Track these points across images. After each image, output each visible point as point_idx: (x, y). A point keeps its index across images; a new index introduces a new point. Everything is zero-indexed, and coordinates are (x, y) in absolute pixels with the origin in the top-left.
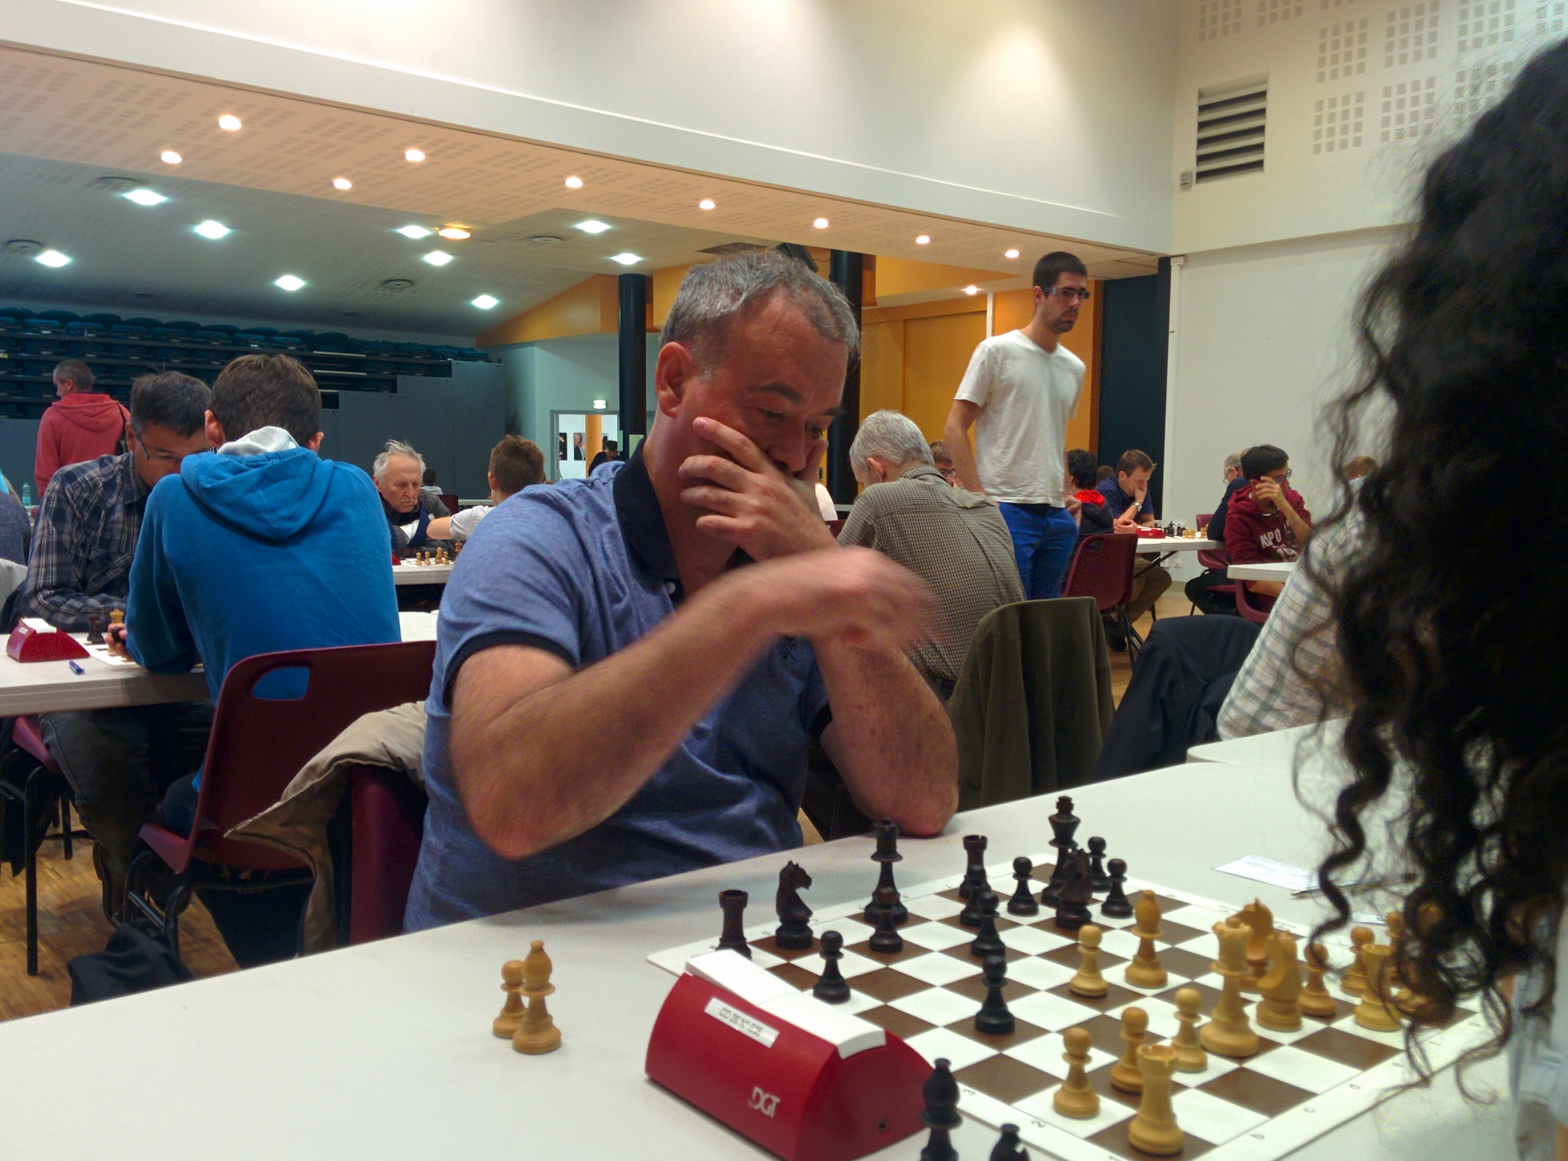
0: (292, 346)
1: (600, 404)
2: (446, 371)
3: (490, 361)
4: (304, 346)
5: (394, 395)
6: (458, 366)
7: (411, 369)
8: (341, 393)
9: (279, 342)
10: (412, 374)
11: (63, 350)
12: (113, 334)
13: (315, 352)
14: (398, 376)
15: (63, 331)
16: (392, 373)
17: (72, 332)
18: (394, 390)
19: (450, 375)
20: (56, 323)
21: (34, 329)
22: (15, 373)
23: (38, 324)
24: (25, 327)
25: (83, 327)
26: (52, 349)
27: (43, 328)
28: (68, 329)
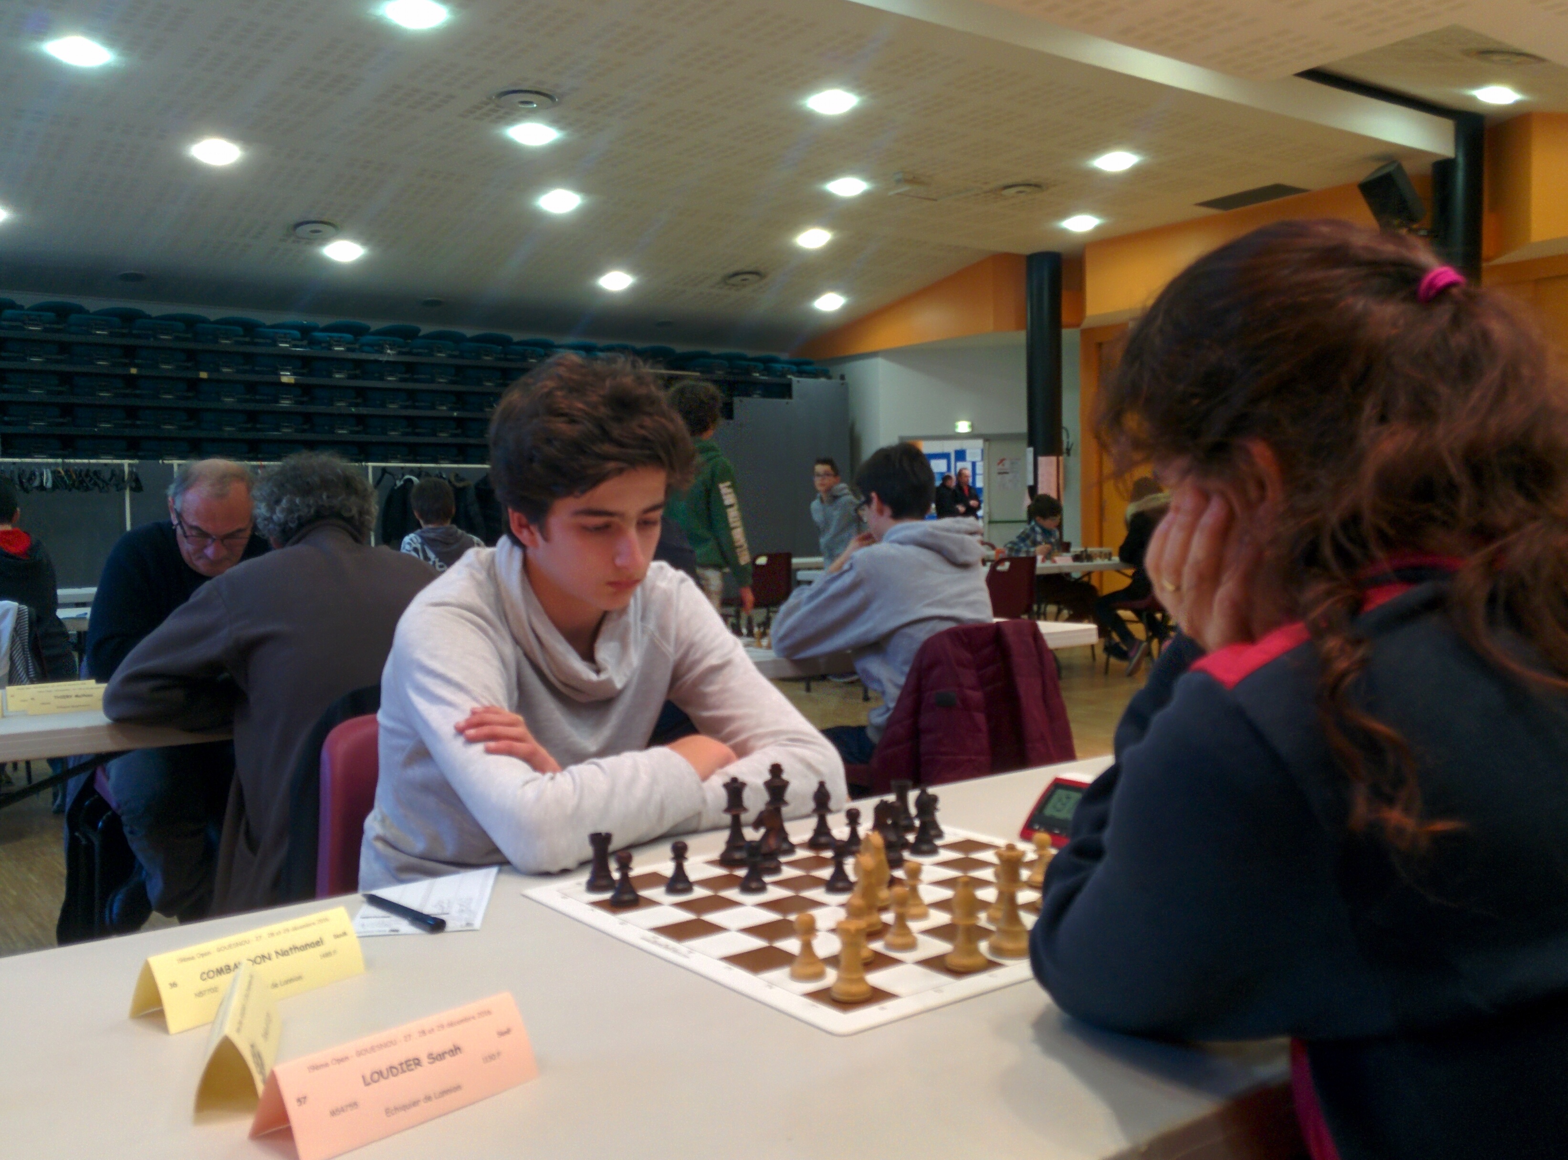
1: (963, 426)
2: (785, 391)
3: (829, 377)
5: (731, 422)
6: (800, 384)
7: (746, 388)
10: (748, 394)
11: (358, 372)
12: (415, 351)
14: (736, 399)
15: (357, 346)
17: (366, 348)
18: (731, 416)
19: (790, 396)
20: (348, 337)
21: (323, 345)
22: (302, 403)
23: (328, 339)
24: (312, 343)
25: (381, 342)
26: (346, 371)
27: (335, 343)
28: (363, 345)
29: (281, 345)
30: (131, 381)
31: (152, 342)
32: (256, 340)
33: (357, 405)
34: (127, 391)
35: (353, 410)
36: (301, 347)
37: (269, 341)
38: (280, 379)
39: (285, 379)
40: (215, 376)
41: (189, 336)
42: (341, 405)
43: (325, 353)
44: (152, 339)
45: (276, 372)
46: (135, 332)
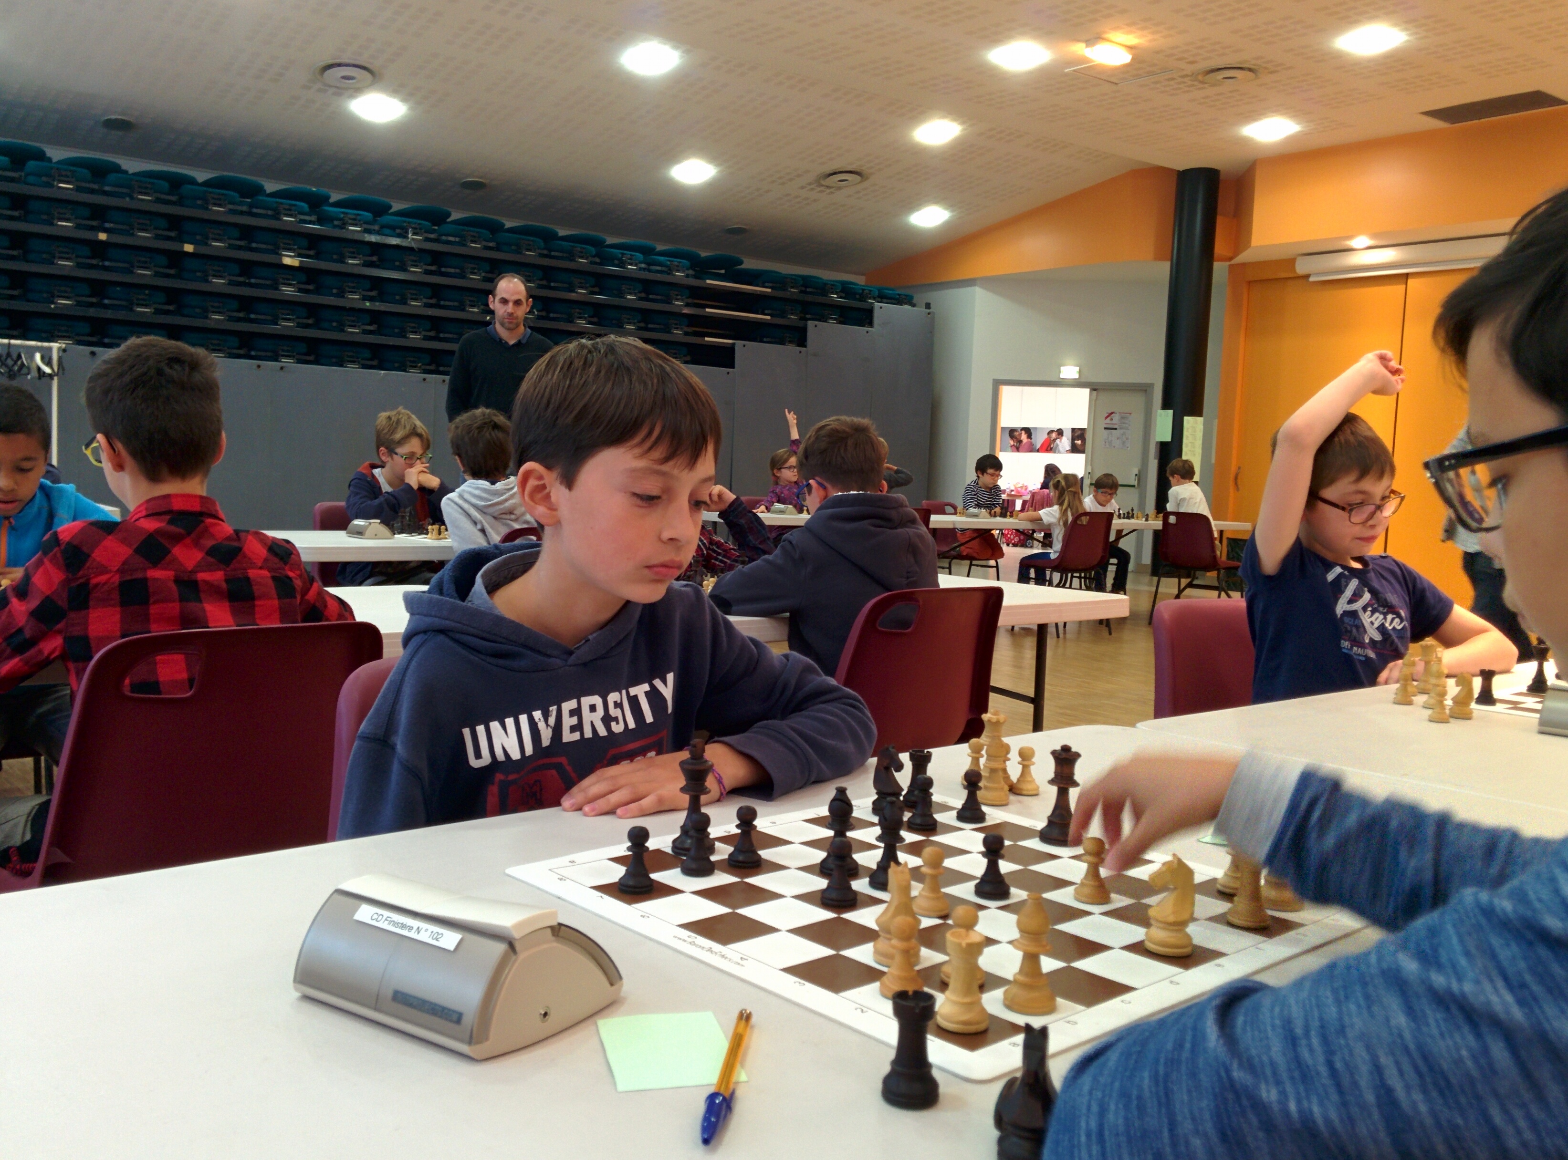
0: (678, 271)
1: (1070, 372)
2: (867, 317)
3: (916, 305)
4: (691, 272)
5: (803, 349)
6: (882, 311)
7: (822, 311)
8: (739, 343)
9: (660, 264)
10: (824, 320)
11: (375, 258)
12: (444, 238)
13: (708, 281)
14: (810, 323)
15: (376, 227)
16: (801, 319)
17: (387, 231)
18: (802, 342)
19: (871, 324)
20: (368, 215)
21: (336, 223)
22: (307, 291)
23: (342, 216)
24: (322, 220)
25: (405, 224)
26: (361, 256)
27: (350, 221)
28: (383, 227)
29: (285, 218)
30: (99, 248)
31: (126, 202)
32: (255, 210)
33: (371, 299)
34: (94, 262)
35: (368, 304)
36: (310, 222)
37: (270, 212)
38: (281, 259)
39: (287, 261)
40: (203, 250)
41: (174, 198)
42: (353, 298)
43: (337, 233)
44: (128, 199)
45: (276, 251)
46: (107, 188)
